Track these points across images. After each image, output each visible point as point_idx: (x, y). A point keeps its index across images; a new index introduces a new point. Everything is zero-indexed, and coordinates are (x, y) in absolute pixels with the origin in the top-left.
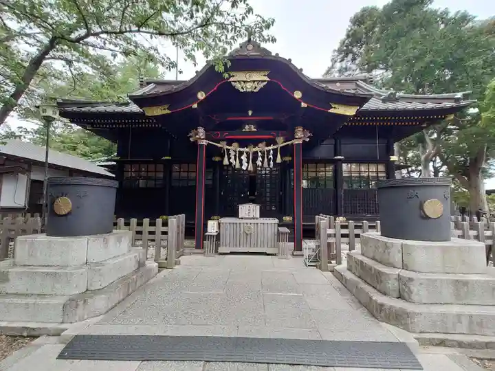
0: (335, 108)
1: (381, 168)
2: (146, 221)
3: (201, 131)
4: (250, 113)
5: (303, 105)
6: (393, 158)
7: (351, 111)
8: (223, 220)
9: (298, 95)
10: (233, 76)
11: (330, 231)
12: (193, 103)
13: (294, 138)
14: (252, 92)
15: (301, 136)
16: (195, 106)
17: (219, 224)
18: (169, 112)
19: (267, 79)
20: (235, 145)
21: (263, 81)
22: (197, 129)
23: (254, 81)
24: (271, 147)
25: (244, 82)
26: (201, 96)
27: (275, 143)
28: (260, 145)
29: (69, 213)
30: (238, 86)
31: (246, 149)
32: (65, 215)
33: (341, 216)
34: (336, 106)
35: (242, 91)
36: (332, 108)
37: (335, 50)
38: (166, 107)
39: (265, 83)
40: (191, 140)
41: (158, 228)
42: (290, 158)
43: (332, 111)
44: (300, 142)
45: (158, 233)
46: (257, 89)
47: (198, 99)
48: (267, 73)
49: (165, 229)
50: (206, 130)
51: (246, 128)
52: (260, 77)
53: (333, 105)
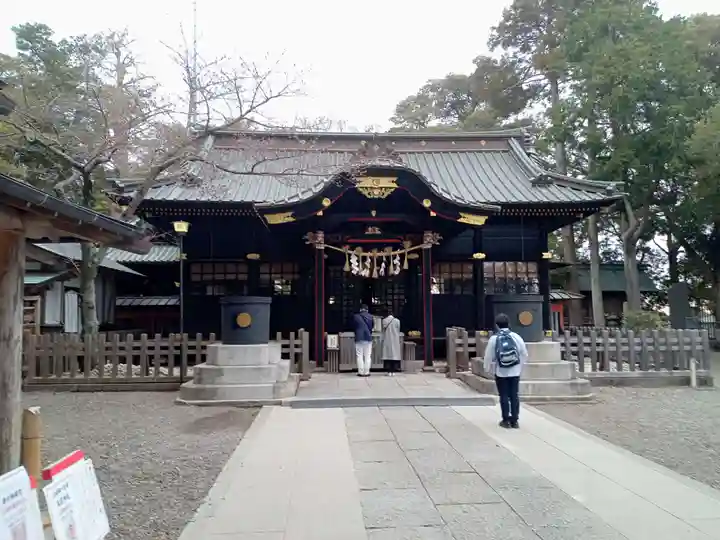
0: (464, 218)
1: (533, 267)
2: (292, 334)
3: (321, 236)
4: (374, 213)
5: (433, 214)
6: (546, 255)
7: (480, 221)
8: (343, 335)
9: (427, 203)
10: (359, 182)
11: (459, 341)
12: (318, 210)
13: (422, 243)
14: (380, 199)
15: (430, 240)
16: (320, 213)
17: (339, 338)
18: (291, 219)
19: (395, 185)
20: (359, 249)
21: (391, 188)
22: (315, 232)
23: (381, 188)
24: (399, 252)
25: (371, 188)
26: (326, 203)
27: (402, 248)
28: (386, 249)
29: (249, 326)
30: (366, 193)
31: (368, 254)
33: (482, 329)
34: (467, 216)
35: (369, 197)
36: (461, 217)
37: (494, 28)
38: (290, 214)
39: (392, 190)
40: (308, 243)
41: (293, 341)
42: (417, 256)
43: (461, 220)
44: (429, 246)
45: (292, 346)
46: (386, 195)
47: (323, 206)
48: (395, 179)
49: (298, 342)
50: (325, 233)
51: (370, 231)
52: (388, 184)
53: (462, 214)
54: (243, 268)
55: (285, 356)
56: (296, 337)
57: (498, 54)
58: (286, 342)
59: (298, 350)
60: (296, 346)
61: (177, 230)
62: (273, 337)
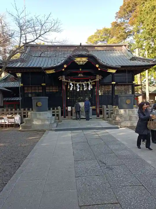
0: (109, 70)
2: (56, 108)
3: (64, 77)
4: (81, 70)
5: (99, 69)
6: (134, 82)
7: (114, 71)
9: (97, 66)
10: (76, 59)
13: (96, 79)
14: (82, 65)
15: (98, 78)
16: (63, 70)
18: (54, 72)
19: (87, 60)
21: (86, 61)
22: (62, 76)
23: (83, 61)
24: (89, 82)
25: (80, 61)
26: (65, 66)
30: (78, 63)
31: (78, 83)
32: (41, 106)
33: (114, 105)
34: (110, 70)
35: (79, 64)
36: (108, 70)
38: (54, 70)
39: (86, 62)
40: (60, 80)
41: (56, 110)
42: (94, 83)
43: (108, 71)
44: (98, 80)
45: (56, 112)
46: (84, 64)
47: (64, 67)
48: (87, 58)
49: (58, 111)
50: (65, 76)
51: (79, 75)
52: (85, 59)
53: (109, 69)
54: (41, 88)
55: (54, 115)
56: (57, 109)
57: (119, 21)
58: (54, 111)
59: (58, 113)
60: (57, 112)
61: (17, 76)
62: (49, 109)
